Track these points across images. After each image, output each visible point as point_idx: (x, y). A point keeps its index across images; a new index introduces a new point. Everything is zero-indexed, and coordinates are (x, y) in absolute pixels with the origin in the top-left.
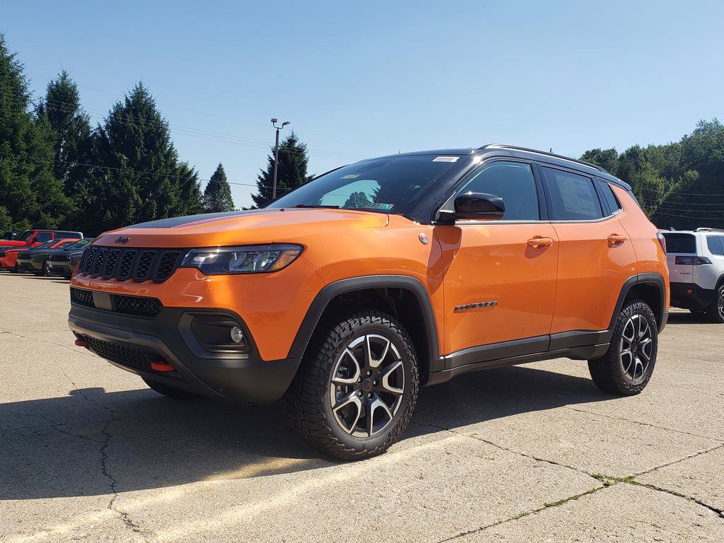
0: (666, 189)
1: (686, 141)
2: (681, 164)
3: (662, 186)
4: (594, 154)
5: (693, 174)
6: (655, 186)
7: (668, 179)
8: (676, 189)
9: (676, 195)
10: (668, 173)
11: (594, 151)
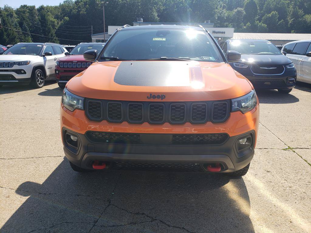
0: (58, 23)
1: (61, 6)
2: (61, 14)
3: (56, 22)
4: (25, 7)
5: (67, 18)
6: (54, 22)
7: (58, 20)
8: (61, 24)
9: (62, 26)
10: (57, 17)
11: (24, 5)
